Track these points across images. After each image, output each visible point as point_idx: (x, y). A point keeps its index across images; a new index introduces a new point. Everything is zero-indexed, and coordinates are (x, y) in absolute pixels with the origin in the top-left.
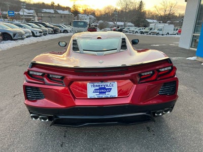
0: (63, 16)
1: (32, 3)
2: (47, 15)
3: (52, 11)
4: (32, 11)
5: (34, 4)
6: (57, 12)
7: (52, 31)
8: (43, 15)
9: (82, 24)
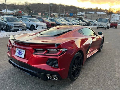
0: (100, 15)
1: (85, 9)
2: (90, 15)
3: (93, 13)
4: (83, 13)
5: (86, 9)
6: (96, 13)
7: (86, 24)
8: (88, 15)
9: (105, 20)
